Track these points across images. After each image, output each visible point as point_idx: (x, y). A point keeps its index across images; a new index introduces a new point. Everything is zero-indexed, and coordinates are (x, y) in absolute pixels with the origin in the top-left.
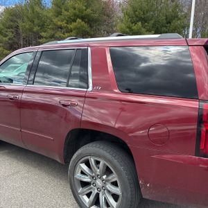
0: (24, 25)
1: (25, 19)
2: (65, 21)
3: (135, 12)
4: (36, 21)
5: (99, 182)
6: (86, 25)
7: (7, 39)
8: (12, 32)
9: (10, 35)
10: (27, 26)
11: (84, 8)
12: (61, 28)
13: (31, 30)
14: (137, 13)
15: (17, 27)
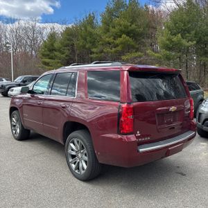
0: (78, 43)
1: (80, 37)
2: (112, 37)
3: (175, 24)
4: (88, 39)
5: (79, 155)
6: (131, 40)
7: (64, 56)
8: (69, 50)
9: (67, 52)
10: (81, 44)
11: (129, 24)
12: (110, 44)
13: (84, 47)
14: (177, 25)
15: (73, 45)
